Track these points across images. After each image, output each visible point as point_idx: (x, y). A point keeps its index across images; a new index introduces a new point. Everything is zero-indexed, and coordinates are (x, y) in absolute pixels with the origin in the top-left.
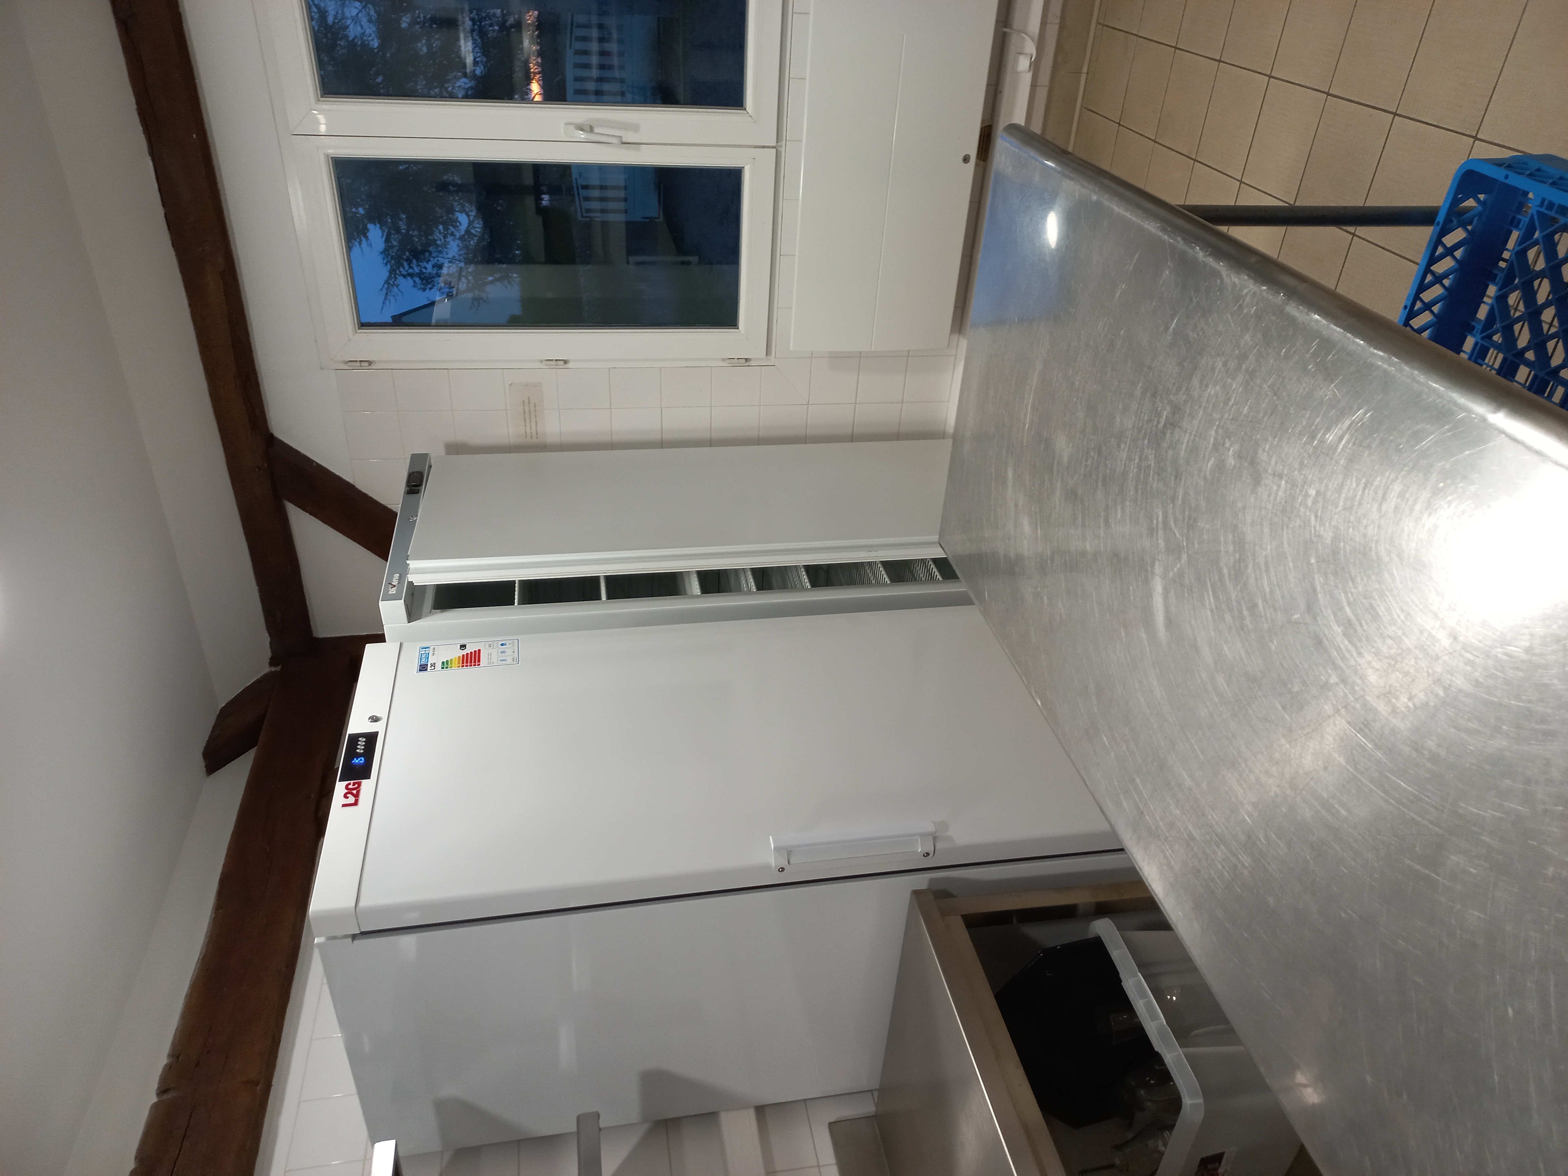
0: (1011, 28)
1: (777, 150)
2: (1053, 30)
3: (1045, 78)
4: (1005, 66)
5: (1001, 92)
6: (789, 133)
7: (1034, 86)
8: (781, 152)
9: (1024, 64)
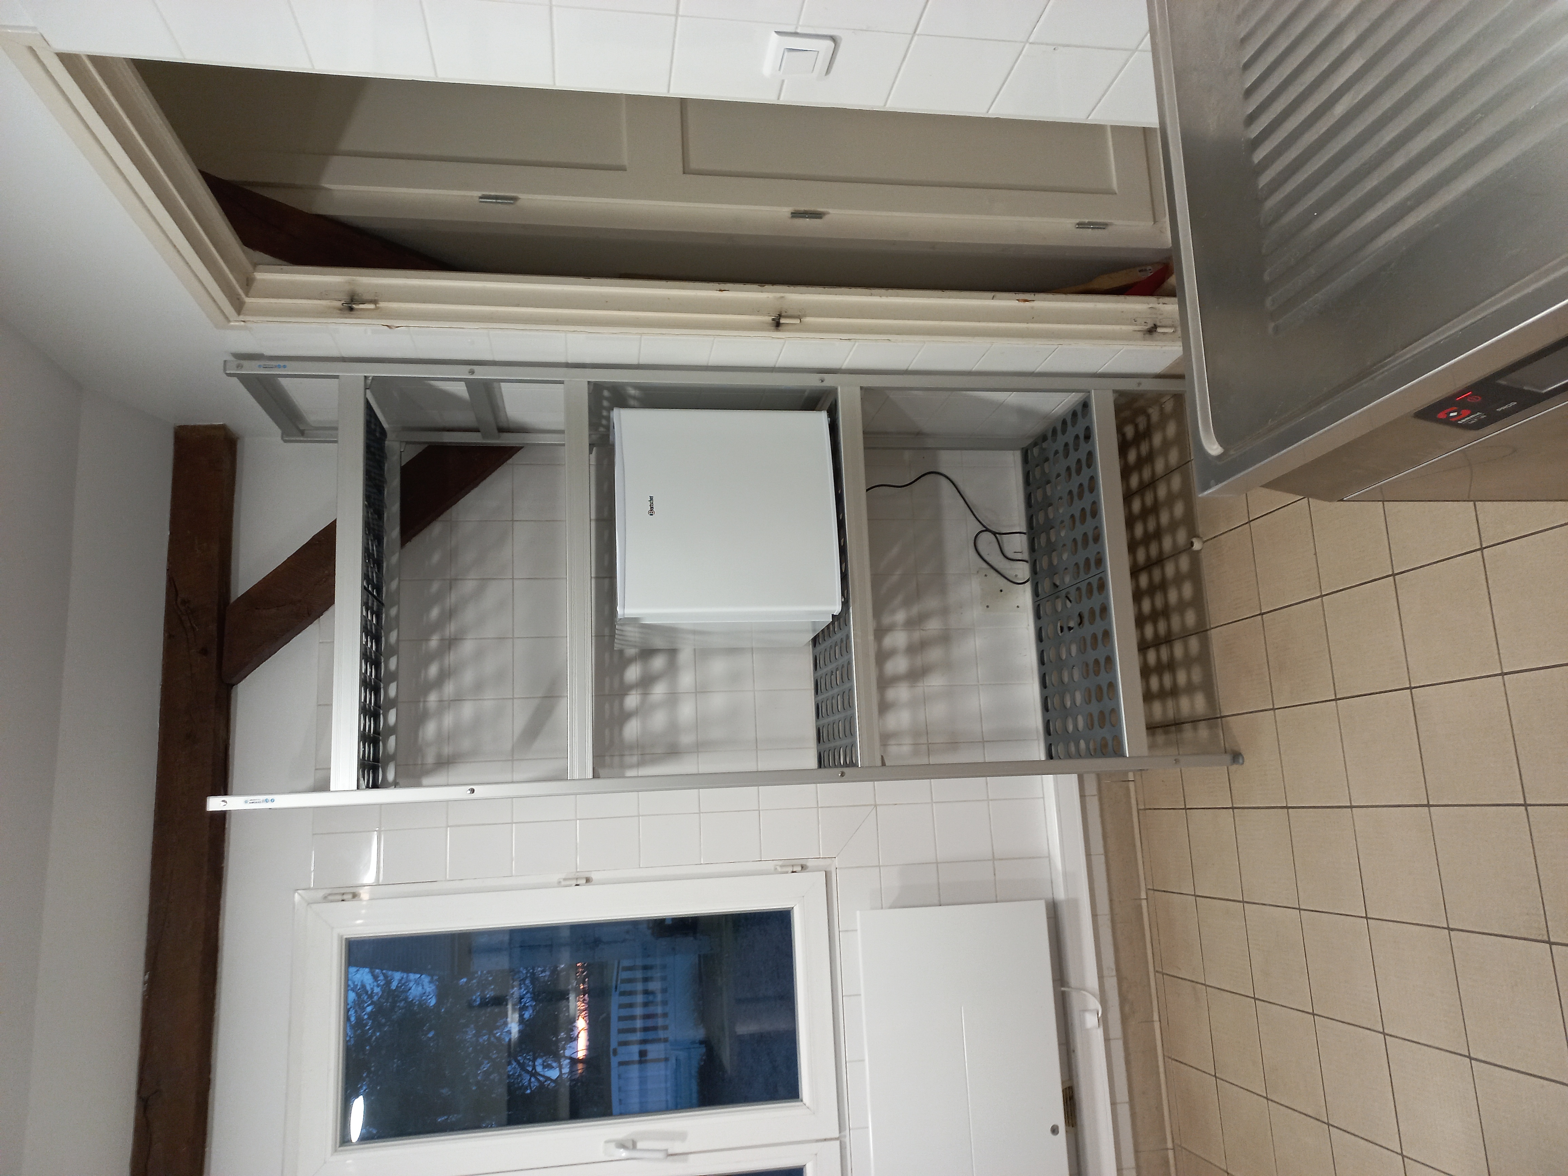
0: (1069, 987)
1: (841, 1142)
2: (1112, 983)
3: (1116, 1030)
4: (1072, 1024)
5: (1074, 1051)
6: (852, 1122)
7: (1107, 1040)
8: (845, 1143)
9: (1091, 1021)
